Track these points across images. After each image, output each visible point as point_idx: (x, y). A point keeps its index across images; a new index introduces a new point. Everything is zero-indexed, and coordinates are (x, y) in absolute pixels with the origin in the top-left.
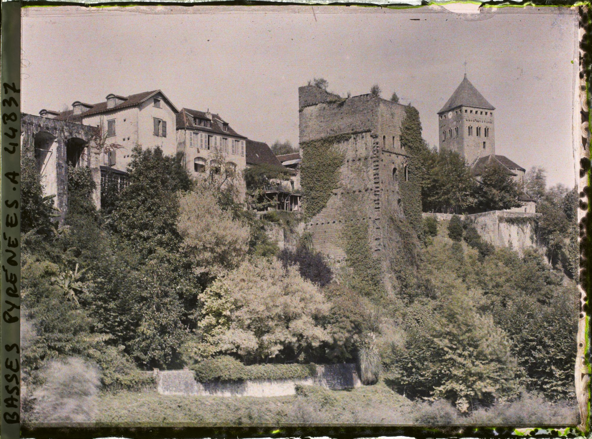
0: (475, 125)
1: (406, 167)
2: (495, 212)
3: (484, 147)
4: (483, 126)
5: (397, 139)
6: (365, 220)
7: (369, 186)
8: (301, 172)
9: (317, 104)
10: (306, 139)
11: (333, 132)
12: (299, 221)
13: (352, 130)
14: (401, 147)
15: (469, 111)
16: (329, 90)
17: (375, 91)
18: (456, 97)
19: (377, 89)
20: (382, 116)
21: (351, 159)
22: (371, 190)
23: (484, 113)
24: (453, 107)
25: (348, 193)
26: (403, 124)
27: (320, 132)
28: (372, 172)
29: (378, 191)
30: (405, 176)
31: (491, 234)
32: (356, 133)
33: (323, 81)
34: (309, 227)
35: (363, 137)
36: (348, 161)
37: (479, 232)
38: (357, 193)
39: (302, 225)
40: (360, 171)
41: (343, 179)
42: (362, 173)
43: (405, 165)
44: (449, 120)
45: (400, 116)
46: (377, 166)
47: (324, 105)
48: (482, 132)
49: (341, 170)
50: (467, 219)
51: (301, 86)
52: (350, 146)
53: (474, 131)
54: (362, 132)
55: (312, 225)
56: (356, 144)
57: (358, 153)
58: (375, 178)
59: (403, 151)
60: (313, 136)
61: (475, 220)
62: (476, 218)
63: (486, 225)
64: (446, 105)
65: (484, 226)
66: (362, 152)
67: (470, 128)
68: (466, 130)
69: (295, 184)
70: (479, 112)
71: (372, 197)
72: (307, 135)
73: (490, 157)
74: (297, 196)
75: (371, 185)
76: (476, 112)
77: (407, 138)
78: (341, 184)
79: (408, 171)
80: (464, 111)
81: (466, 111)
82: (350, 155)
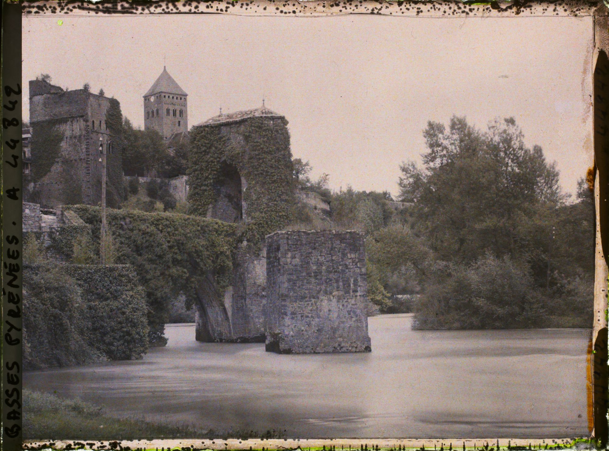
0: (171, 108)
1: (110, 143)
2: (183, 177)
3: (179, 125)
4: (178, 108)
5: (103, 122)
6: (80, 182)
7: (82, 157)
8: (31, 145)
9: (43, 94)
10: (35, 120)
11: (55, 116)
12: (30, 181)
13: (70, 115)
14: (106, 129)
15: (167, 97)
16: (52, 83)
17: (86, 88)
18: (157, 85)
19: (88, 86)
20: (91, 106)
21: (69, 137)
22: (84, 159)
23: (179, 98)
24: (154, 93)
25: (66, 162)
26: (107, 112)
27: (46, 116)
28: (84, 146)
29: (89, 161)
30: (110, 150)
31: (180, 194)
32: (72, 117)
33: (47, 77)
34: (38, 186)
35: (77, 121)
36: (67, 138)
37: (171, 192)
38: (73, 162)
39: (32, 185)
40: (76, 145)
41: (63, 151)
42: (77, 147)
43: (109, 142)
44: (151, 102)
45: (106, 106)
46: (88, 142)
47: (49, 95)
48: (178, 113)
49: (61, 145)
50: (162, 182)
51: (30, 80)
52: (68, 127)
53: (171, 112)
54: (77, 117)
55: (39, 184)
56: (72, 126)
57: (74, 133)
58: (87, 151)
59: (108, 131)
60: (41, 118)
61: (169, 183)
62: (169, 181)
63: (176, 186)
64: (150, 90)
65: (176, 188)
66: (77, 132)
67: (168, 111)
68: (165, 112)
69: (26, 153)
70: (175, 98)
71: (85, 165)
72: (36, 117)
73: (183, 133)
74: (28, 163)
75: (83, 156)
76: (173, 97)
77: (110, 122)
78: (62, 155)
79: (112, 146)
80: (163, 97)
81: (165, 96)
82: (68, 133)
